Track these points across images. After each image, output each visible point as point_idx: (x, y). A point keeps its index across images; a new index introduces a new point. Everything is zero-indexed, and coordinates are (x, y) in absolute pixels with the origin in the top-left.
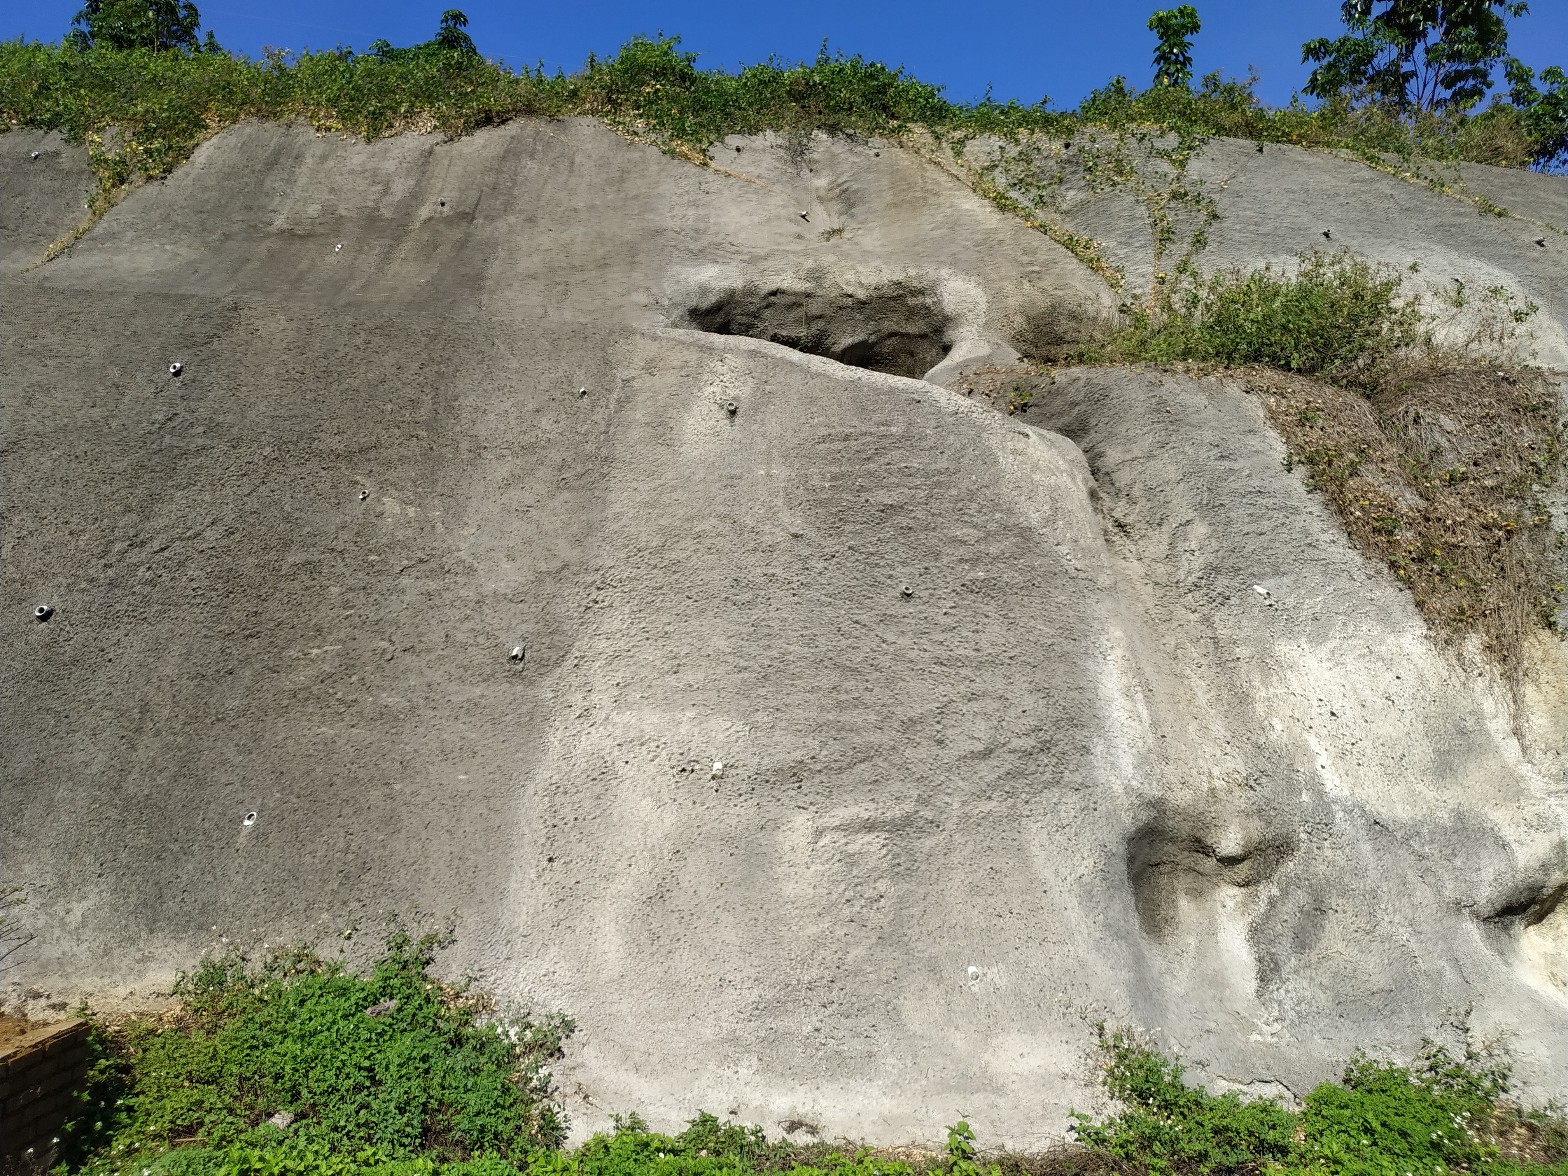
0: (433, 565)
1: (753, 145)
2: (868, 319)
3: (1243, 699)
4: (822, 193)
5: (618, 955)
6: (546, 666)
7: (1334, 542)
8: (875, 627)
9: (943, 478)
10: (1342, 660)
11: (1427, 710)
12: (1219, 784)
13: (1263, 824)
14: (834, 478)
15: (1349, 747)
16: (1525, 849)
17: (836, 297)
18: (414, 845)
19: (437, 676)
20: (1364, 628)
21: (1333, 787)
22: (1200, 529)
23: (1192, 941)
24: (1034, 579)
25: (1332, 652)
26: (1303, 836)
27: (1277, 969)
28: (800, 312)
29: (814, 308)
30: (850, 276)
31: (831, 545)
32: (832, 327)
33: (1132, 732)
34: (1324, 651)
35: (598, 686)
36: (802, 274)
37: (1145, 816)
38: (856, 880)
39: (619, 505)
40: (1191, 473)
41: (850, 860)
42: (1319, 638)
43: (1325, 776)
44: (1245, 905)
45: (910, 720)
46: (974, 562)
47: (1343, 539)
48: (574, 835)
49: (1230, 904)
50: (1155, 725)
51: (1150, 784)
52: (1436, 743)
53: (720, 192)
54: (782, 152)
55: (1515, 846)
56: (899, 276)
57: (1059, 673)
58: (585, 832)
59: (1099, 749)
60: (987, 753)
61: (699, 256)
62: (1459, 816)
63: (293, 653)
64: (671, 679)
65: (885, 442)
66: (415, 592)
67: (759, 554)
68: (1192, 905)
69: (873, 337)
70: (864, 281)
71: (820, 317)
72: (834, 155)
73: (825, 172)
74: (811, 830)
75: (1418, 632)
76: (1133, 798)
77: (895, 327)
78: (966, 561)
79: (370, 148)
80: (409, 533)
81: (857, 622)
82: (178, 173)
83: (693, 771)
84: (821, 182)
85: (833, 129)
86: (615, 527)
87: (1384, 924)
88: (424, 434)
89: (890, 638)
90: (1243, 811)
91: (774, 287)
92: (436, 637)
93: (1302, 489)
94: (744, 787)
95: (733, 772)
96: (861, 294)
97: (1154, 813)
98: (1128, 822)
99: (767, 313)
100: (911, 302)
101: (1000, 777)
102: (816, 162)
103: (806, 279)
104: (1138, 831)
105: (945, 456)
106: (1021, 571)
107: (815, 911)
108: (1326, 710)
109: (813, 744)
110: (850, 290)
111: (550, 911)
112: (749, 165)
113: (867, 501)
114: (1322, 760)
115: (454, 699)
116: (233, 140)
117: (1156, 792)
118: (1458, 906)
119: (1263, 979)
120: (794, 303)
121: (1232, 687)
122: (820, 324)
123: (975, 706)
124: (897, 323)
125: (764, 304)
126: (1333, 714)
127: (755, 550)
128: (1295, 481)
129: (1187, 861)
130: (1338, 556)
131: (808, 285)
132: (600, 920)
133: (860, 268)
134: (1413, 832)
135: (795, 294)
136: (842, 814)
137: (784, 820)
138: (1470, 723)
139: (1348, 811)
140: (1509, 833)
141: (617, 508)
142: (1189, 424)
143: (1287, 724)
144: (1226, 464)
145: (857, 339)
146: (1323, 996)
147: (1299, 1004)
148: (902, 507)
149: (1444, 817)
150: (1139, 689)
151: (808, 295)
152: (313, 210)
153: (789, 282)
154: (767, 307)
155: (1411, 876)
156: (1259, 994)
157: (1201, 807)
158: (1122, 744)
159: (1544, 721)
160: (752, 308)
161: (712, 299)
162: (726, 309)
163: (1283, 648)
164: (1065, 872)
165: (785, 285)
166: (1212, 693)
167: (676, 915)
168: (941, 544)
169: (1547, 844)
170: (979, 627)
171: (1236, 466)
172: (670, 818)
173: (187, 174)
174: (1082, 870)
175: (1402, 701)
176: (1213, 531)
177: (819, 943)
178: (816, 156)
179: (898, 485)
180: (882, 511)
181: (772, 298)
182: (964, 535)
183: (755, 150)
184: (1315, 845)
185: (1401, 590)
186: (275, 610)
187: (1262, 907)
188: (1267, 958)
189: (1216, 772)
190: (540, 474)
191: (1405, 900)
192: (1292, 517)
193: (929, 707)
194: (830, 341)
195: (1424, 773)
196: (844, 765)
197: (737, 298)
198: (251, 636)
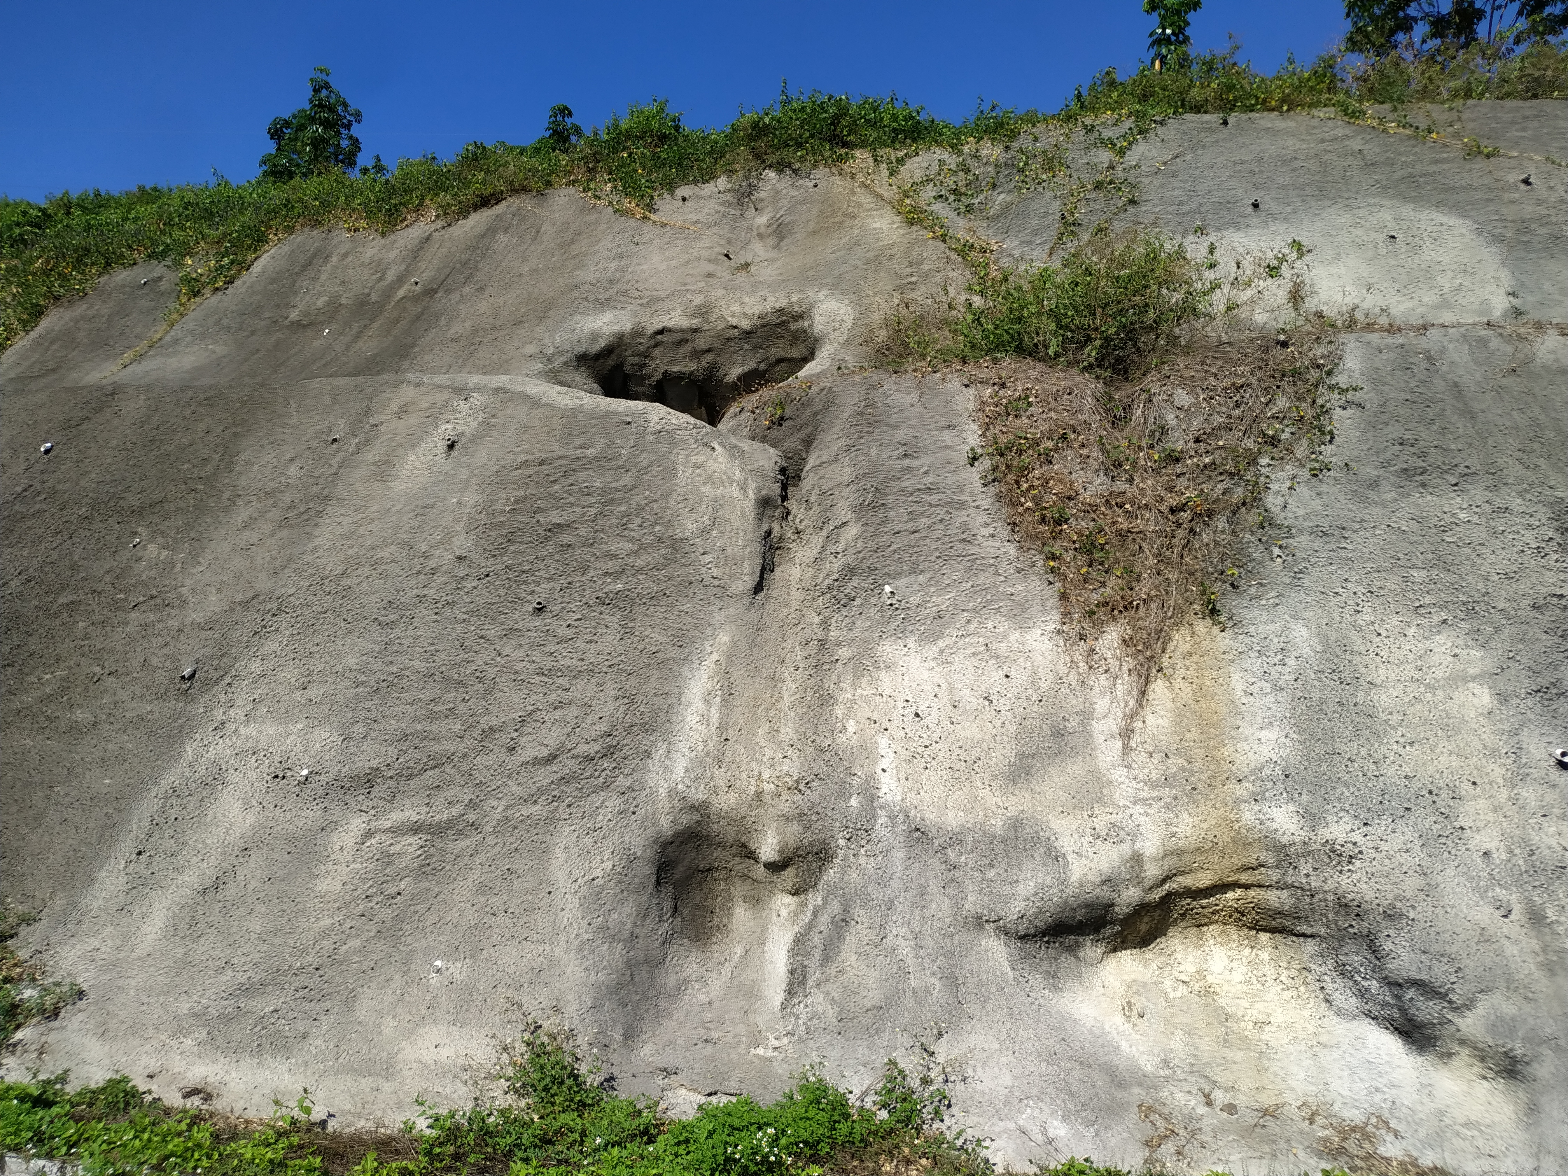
0: (159, 601)
1: (702, 193)
2: (755, 348)
3: (825, 700)
4: (763, 230)
5: (156, 937)
6: (210, 684)
7: (993, 536)
8: (497, 641)
9: (618, 496)
10: (950, 659)
11: (1028, 711)
12: (769, 787)
13: (800, 828)
14: (517, 502)
15: (920, 750)
16: (1084, 861)
17: (722, 330)
18: (46, 838)
19: (123, 695)
20: (990, 625)
21: (887, 790)
22: (852, 531)
23: (739, 950)
24: (667, 588)
25: (942, 651)
26: (842, 842)
27: (803, 983)
28: (688, 348)
29: (702, 342)
30: (736, 308)
31: (490, 565)
32: (721, 360)
33: (696, 736)
34: (931, 651)
35: (239, 703)
36: (691, 311)
37: (685, 820)
38: (385, 878)
39: (320, 539)
40: (864, 475)
41: (386, 858)
42: (929, 637)
43: (883, 780)
44: (796, 914)
45: (491, 728)
46: (616, 575)
47: (1005, 533)
48: (169, 832)
49: (784, 913)
50: (722, 727)
51: (696, 788)
52: (1023, 746)
53: (650, 242)
54: (728, 196)
55: (1071, 858)
56: (782, 303)
57: (652, 679)
58: (179, 830)
59: (660, 752)
60: (551, 759)
61: (602, 304)
62: (1016, 824)
63: (33, 679)
64: (298, 696)
65: (576, 465)
66: (136, 623)
67: (422, 577)
68: (749, 914)
69: (762, 365)
70: (749, 311)
71: (709, 350)
72: (778, 192)
73: (768, 210)
74: (362, 832)
75: (1051, 627)
76: (676, 801)
77: (782, 353)
78: (611, 574)
79: (383, 241)
80: (153, 573)
81: (481, 637)
82: (238, 283)
83: (284, 777)
84: (762, 220)
85: (780, 167)
86: (309, 558)
87: (890, 937)
88: (201, 487)
89: (507, 650)
90: (783, 815)
91: (659, 326)
92: (136, 663)
93: (978, 483)
94: (321, 792)
95: (317, 778)
96: (745, 324)
97: (696, 817)
98: (666, 825)
99: (656, 352)
100: (793, 327)
101: (552, 782)
102: (762, 200)
103: (694, 316)
104: (677, 835)
105: (630, 473)
106: (658, 582)
107: (337, 905)
108: (909, 712)
109: (392, 751)
110: (734, 321)
111: (122, 896)
112: (691, 212)
113: (538, 521)
114: (884, 763)
115: (128, 715)
116: (286, 249)
117: (699, 794)
118: (979, 922)
119: (790, 992)
120: (682, 340)
121: (818, 689)
122: (710, 357)
123: (558, 714)
124: (784, 348)
125: (652, 343)
126: (917, 715)
127: (419, 573)
128: (974, 475)
129: (740, 867)
130: (992, 550)
131: (696, 321)
132: (157, 906)
133: (747, 299)
134: (956, 839)
135: (682, 331)
136: (396, 817)
137: (343, 823)
138: (1073, 723)
139: (892, 817)
140: (1066, 844)
141: (317, 541)
142: (888, 425)
143: (861, 726)
144: (906, 462)
145: (746, 368)
146: (831, 1011)
147: (811, 1019)
148: (568, 526)
149: (998, 825)
150: (720, 693)
151: (695, 331)
152: (321, 302)
153: (677, 319)
154: (656, 345)
155: (934, 887)
156: (784, 1007)
157: (744, 810)
158: (683, 746)
159: (1165, 722)
160: (642, 348)
161: (602, 343)
162: (617, 351)
163: (888, 649)
164: (577, 873)
165: (671, 324)
166: (797, 696)
167: (221, 905)
168: (593, 559)
169: (1115, 857)
170: (595, 638)
171: (915, 463)
172: (251, 819)
173: (244, 283)
174: (598, 872)
175: (1002, 701)
176: (863, 532)
177: (325, 934)
178: (763, 195)
179: (572, 505)
180: (550, 530)
181: (659, 337)
182: (618, 549)
183: (700, 197)
184: (852, 852)
185: (1050, 583)
186: (34, 644)
187: (807, 917)
188: (799, 971)
189: (766, 775)
190: (270, 515)
191: (917, 912)
192: (954, 512)
193: (514, 716)
194: (721, 372)
195: (995, 778)
196: (415, 772)
197: (626, 340)
198: (8, 665)
